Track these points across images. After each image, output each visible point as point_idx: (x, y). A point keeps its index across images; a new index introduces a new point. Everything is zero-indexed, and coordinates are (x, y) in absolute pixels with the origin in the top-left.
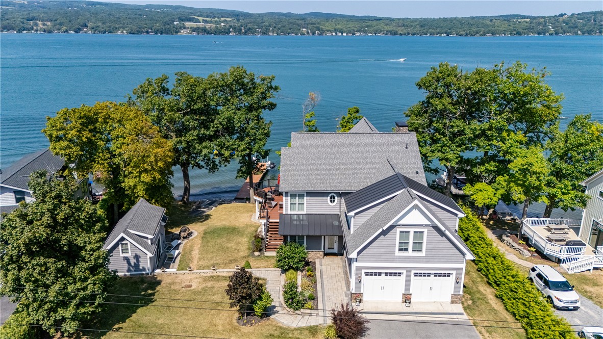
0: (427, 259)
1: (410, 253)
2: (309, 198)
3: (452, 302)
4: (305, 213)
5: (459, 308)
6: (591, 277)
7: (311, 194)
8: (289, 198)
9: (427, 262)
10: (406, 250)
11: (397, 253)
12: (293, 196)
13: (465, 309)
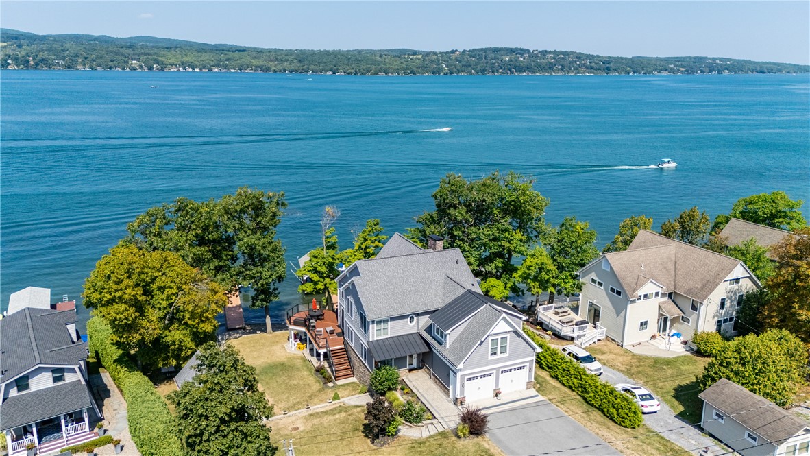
0: (510, 359)
1: (499, 356)
2: (392, 322)
3: (527, 388)
4: (389, 336)
5: (533, 392)
6: (598, 348)
7: (393, 319)
8: (375, 325)
9: (510, 360)
10: (495, 353)
11: (490, 358)
12: (379, 322)
13: (538, 391)
